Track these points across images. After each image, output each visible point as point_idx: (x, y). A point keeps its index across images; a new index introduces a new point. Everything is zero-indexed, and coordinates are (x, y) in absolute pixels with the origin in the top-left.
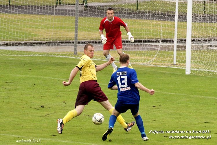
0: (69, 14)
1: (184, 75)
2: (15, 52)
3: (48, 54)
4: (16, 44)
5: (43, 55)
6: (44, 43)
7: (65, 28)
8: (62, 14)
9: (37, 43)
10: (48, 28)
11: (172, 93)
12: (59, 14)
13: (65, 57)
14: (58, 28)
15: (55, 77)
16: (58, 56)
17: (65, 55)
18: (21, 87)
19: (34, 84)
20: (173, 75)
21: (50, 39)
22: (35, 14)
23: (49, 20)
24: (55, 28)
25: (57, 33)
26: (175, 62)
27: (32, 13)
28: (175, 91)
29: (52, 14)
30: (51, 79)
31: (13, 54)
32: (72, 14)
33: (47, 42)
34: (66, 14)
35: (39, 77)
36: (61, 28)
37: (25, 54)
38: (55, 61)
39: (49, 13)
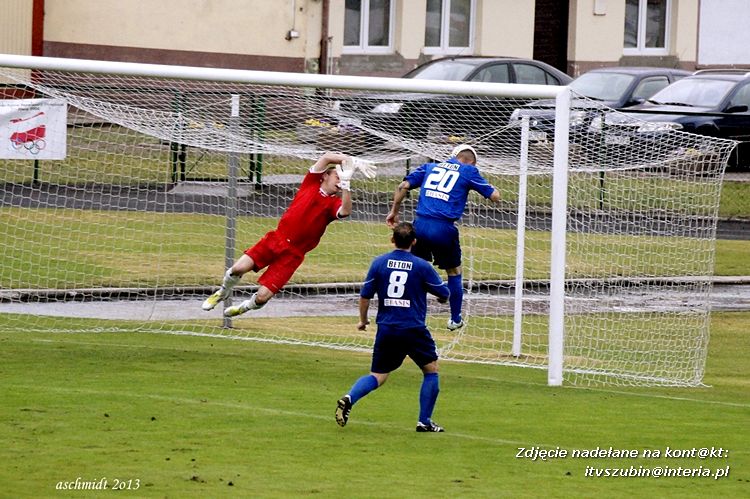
0: (206, 210)
1: (543, 387)
2: (50, 320)
3: (147, 326)
4: (52, 298)
5: (131, 328)
6: (132, 295)
7: (195, 249)
8: (188, 209)
9: (115, 295)
10: (147, 249)
11: (508, 439)
12: (178, 209)
13: (195, 334)
14: (175, 249)
15: (167, 394)
16: (177, 333)
17: (198, 329)
18: (67, 425)
19: (107, 416)
20: (512, 386)
21: (153, 282)
22: (105, 209)
23: (149, 227)
24: (165, 249)
25: (174, 264)
26: (517, 350)
27: (96, 208)
28: (519, 435)
29: (160, 209)
30: (157, 401)
31: (46, 327)
32: (214, 210)
33: (143, 292)
34: (198, 209)
35: (121, 393)
36: (185, 248)
37: (82, 328)
38: (167, 346)
39: (151, 208)
